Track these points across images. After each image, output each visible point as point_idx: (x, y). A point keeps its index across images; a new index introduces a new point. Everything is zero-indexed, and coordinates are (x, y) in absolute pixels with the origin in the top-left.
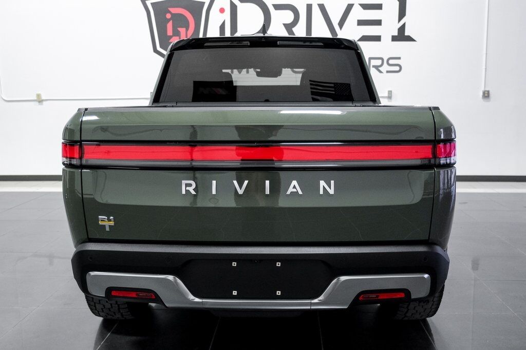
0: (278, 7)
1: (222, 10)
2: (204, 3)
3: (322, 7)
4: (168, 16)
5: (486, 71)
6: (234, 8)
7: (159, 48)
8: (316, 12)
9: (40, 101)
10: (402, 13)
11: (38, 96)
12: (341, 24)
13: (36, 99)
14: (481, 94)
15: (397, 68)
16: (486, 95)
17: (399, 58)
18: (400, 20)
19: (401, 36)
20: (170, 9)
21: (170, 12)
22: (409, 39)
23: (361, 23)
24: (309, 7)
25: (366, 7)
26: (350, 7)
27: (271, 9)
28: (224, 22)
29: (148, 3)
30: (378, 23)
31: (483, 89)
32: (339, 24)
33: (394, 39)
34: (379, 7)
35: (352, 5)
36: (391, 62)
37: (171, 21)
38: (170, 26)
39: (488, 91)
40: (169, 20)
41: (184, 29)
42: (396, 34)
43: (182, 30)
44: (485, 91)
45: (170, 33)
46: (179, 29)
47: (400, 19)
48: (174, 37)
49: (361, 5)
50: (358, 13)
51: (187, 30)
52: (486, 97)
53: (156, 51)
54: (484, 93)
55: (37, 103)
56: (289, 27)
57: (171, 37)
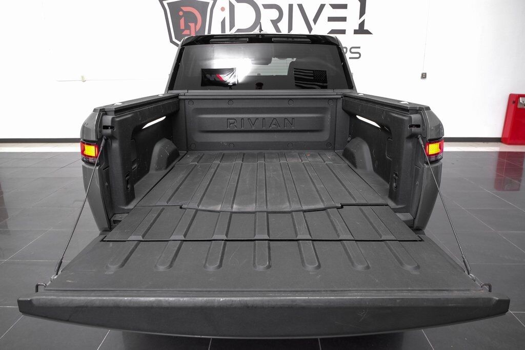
0: (266, 6)
1: (223, 9)
2: (209, 3)
3: (300, 7)
4: (181, 14)
6: (232, 7)
7: (174, 40)
8: (296, 10)
9: (83, 81)
10: (362, 12)
11: (83, 77)
12: (315, 20)
13: (81, 79)
14: (421, 76)
15: (357, 55)
16: (424, 76)
17: (359, 48)
19: (361, 30)
20: (182, 8)
21: (182, 10)
22: (368, 32)
23: (331, 19)
24: (291, 6)
25: (335, 6)
26: (322, 6)
27: (261, 8)
28: (224, 19)
29: (165, 3)
30: (344, 19)
31: (421, 72)
32: (313, 20)
33: (356, 32)
34: (344, 6)
35: (324, 5)
36: (353, 50)
37: (183, 18)
38: (182, 21)
39: (426, 74)
40: (182, 17)
41: (194, 24)
42: (357, 28)
43: (192, 25)
45: (182, 27)
46: (189, 24)
47: (361, 16)
48: (186, 31)
49: (331, 5)
50: (328, 12)
51: (196, 25)
53: (172, 41)
56: (275, 23)
57: (183, 30)
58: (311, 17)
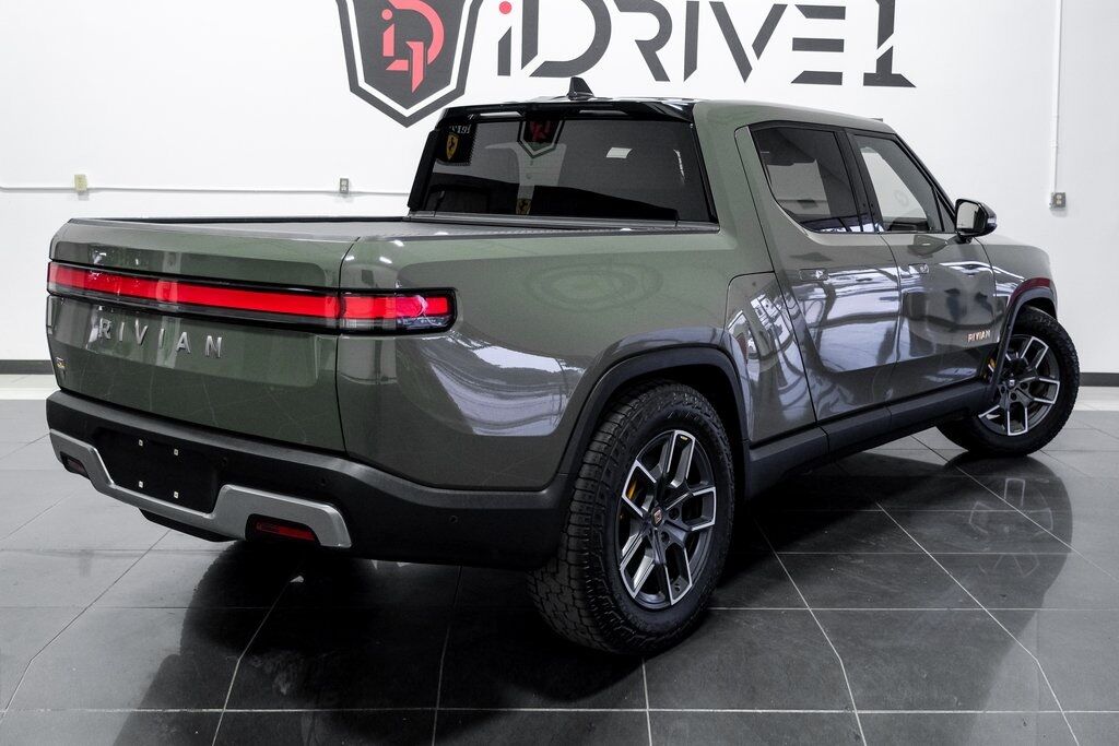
0: (626, 5)
1: (505, 8)
3: (719, 9)
4: (387, 15)
5: (1057, 153)
7: (362, 83)
8: (707, 18)
9: (82, 190)
10: (886, 28)
11: (80, 179)
13: (73, 186)
14: (1049, 200)
16: (1059, 202)
18: (880, 43)
19: (884, 75)
21: (390, 7)
22: (901, 81)
23: (801, 44)
25: (810, 12)
26: (778, 11)
27: (612, 8)
28: (509, 33)
30: (836, 45)
31: (1050, 190)
32: (754, 46)
33: (869, 80)
34: (838, 13)
35: (783, 7)
37: (392, 28)
38: (389, 36)
39: (1063, 195)
40: (388, 23)
41: (422, 44)
42: (873, 70)
43: (417, 47)
44: (1056, 194)
45: (388, 50)
46: (409, 43)
47: (882, 40)
48: (397, 62)
49: (800, 7)
50: (794, 25)
51: (427, 46)
52: (1059, 206)
53: (355, 88)
54: (1055, 198)
55: (76, 195)
56: (649, 49)
57: (390, 60)
58: (747, 37)
